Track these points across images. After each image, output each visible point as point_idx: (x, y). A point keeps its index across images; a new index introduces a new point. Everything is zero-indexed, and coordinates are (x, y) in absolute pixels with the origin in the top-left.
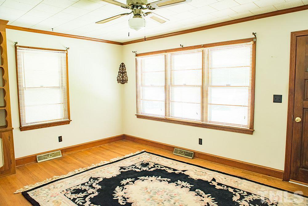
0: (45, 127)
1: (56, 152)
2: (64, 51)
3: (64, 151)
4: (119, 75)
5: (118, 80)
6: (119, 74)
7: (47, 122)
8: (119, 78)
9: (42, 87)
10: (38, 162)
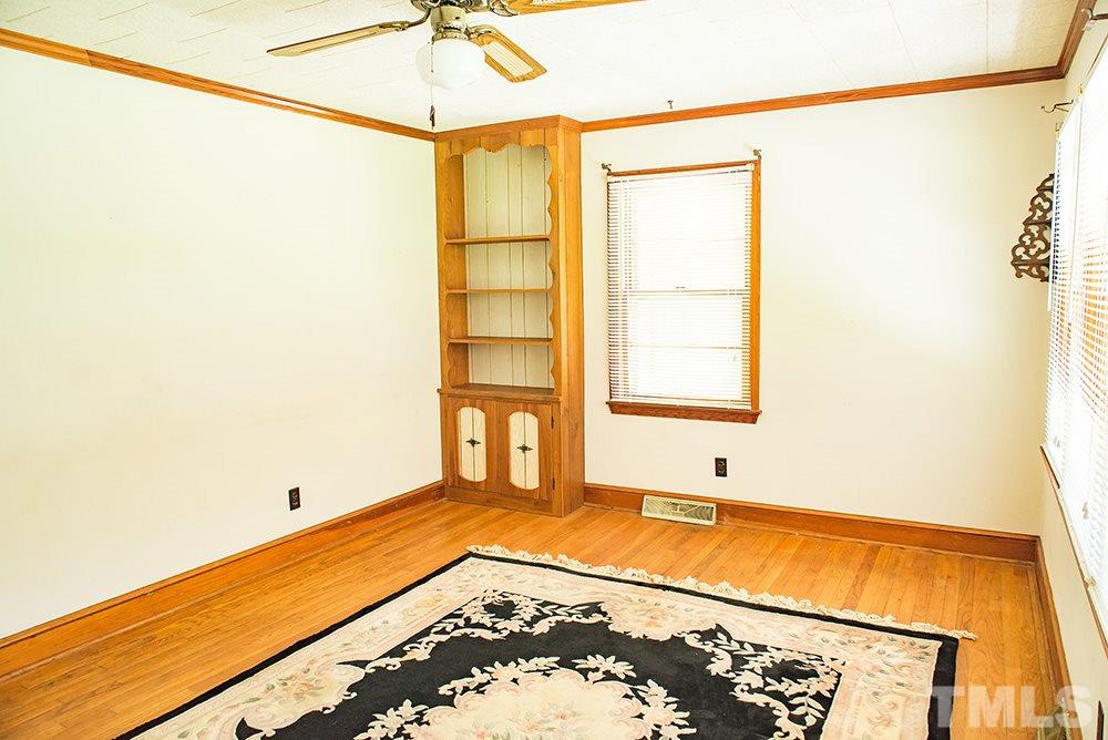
0: (675, 417)
1: (700, 504)
2: (744, 163)
3: (726, 510)
4: (1027, 239)
5: (1016, 262)
6: (1027, 232)
7: (677, 403)
8: (1027, 253)
9: (681, 289)
10: (644, 514)
